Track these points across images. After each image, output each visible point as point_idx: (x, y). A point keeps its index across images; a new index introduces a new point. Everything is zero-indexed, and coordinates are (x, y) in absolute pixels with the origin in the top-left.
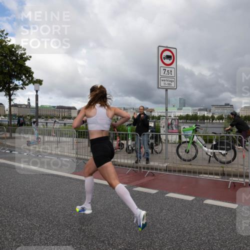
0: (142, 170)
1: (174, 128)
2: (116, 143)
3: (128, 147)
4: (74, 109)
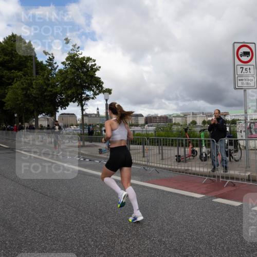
0: (221, 179)
1: (254, 133)
2: (188, 150)
3: (201, 154)
4: (141, 116)
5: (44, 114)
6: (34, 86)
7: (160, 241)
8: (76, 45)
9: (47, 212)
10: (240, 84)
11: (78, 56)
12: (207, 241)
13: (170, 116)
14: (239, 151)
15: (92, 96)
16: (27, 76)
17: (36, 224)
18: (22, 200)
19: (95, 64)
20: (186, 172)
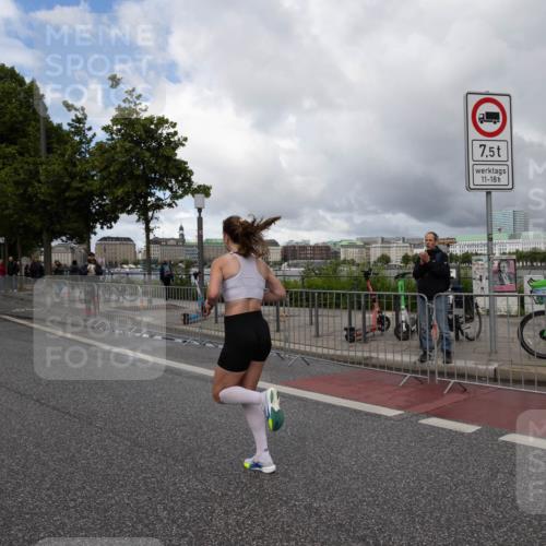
0: (437, 378)
1: (507, 282)
2: (371, 317)
3: (398, 326)
4: (274, 243)
5: (64, 238)
6: (42, 178)
7: (308, 507)
8: (134, 90)
9: (68, 449)
10: (478, 179)
11: (138, 113)
12: (405, 506)
13: (335, 244)
14: (477, 319)
15: (169, 201)
16: (26, 155)
17: (44, 476)
18: (13, 423)
19: (176, 133)
20: (366, 362)
